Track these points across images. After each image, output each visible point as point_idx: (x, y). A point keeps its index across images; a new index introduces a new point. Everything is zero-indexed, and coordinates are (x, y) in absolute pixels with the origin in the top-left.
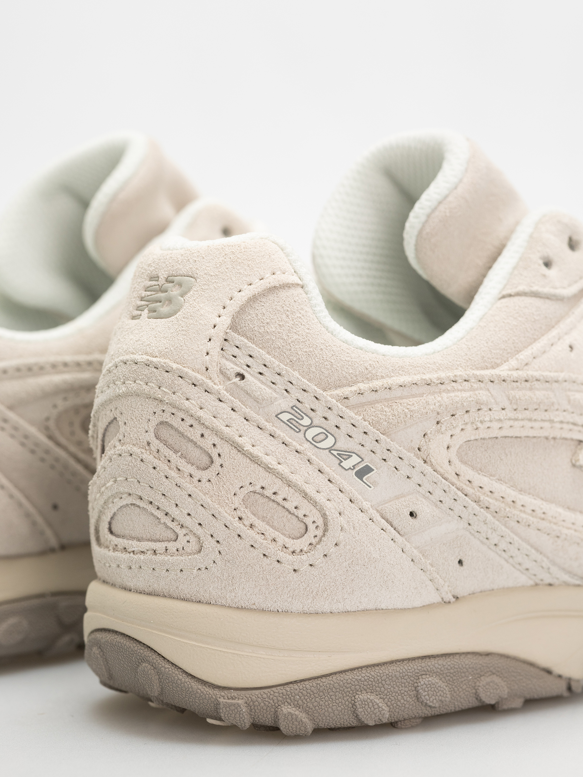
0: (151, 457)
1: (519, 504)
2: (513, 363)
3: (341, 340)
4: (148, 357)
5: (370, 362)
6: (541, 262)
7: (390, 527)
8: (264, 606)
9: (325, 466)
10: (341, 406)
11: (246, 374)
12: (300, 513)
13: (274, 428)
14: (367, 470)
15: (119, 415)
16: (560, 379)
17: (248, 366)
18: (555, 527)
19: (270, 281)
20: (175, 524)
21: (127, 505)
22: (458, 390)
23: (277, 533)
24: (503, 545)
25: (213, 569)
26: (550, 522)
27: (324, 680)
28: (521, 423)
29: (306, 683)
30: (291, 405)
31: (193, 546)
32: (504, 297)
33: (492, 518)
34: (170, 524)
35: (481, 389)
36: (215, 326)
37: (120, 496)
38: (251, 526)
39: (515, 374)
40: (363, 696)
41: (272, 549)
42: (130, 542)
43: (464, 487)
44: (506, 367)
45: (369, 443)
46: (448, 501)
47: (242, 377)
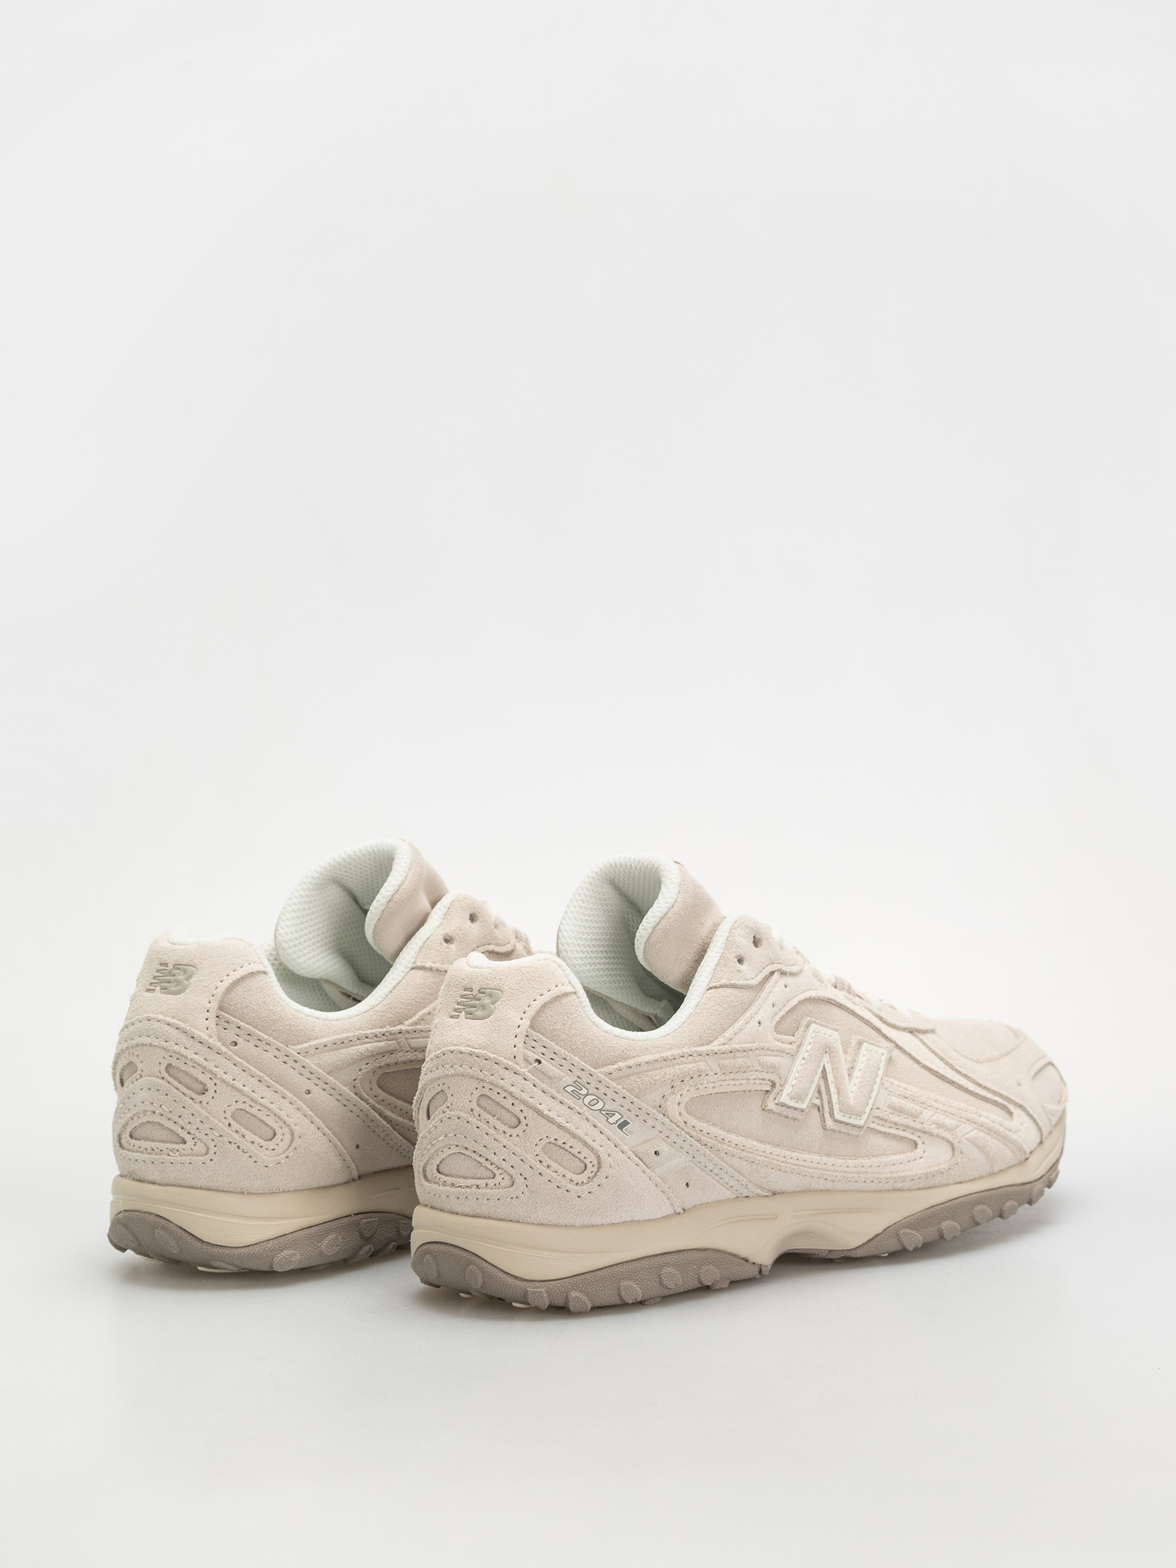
0: (475, 1120)
1: (727, 1140)
2: (721, 1040)
3: (604, 1031)
4: (470, 1049)
5: (625, 1046)
6: (736, 960)
7: (641, 1163)
8: (556, 1222)
9: (598, 1123)
10: (607, 1080)
11: (542, 1060)
12: (582, 1156)
13: (563, 1097)
14: (626, 1123)
15: (446, 1088)
16: (753, 1048)
17: (543, 1054)
18: (751, 1155)
19: (556, 992)
20: (493, 1166)
21: (455, 1153)
22: (686, 1063)
23: (566, 1171)
24: (716, 1171)
25: (522, 1198)
26: (748, 1152)
27: (598, 1272)
28: (728, 1082)
29: (587, 1275)
30: (574, 1080)
31: (507, 1181)
32: (711, 988)
33: (709, 1152)
34: (489, 1167)
35: (701, 1061)
36: (519, 1027)
37: (449, 1147)
38: (548, 1166)
39: (723, 1048)
40: (626, 1283)
41: (563, 1182)
42: (458, 1180)
43: (690, 1131)
44: (717, 1043)
45: (627, 1105)
46: (680, 1142)
47: (540, 1062)
